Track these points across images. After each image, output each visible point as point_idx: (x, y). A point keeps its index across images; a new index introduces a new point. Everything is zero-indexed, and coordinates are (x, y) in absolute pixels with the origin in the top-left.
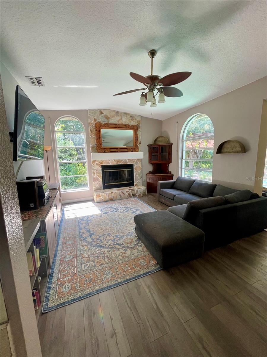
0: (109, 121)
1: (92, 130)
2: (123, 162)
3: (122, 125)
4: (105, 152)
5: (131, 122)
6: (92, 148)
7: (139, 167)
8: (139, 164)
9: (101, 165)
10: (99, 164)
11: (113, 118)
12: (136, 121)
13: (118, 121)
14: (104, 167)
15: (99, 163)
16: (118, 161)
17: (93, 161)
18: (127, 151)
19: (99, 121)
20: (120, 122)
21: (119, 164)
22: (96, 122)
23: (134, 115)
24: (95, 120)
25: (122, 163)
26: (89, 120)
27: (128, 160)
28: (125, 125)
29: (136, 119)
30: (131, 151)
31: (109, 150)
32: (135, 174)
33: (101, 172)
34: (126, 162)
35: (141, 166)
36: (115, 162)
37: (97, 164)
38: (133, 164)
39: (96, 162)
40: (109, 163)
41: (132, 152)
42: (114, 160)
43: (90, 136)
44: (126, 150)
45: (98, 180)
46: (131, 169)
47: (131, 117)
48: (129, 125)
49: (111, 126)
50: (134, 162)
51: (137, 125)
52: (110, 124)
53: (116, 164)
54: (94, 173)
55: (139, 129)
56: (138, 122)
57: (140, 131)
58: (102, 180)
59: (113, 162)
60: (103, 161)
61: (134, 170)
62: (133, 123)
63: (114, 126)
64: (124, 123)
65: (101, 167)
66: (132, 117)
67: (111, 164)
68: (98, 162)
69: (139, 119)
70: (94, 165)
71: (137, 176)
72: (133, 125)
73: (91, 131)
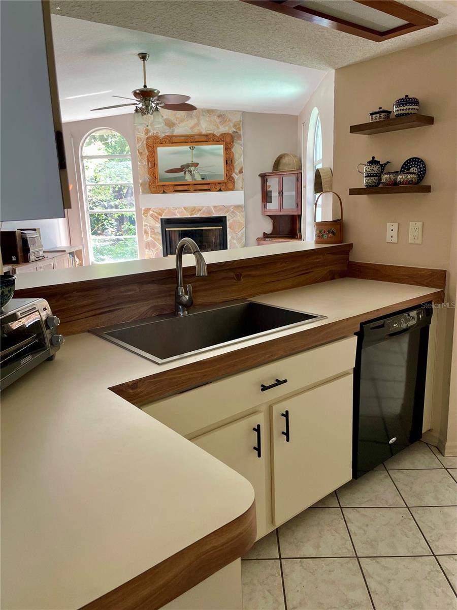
0: (173, 131)
1: (141, 151)
2: (204, 212)
3: (200, 135)
4: (164, 192)
5: (220, 127)
6: (143, 185)
7: (239, 222)
8: (240, 217)
9: (160, 217)
10: (155, 216)
11: (181, 125)
12: (232, 125)
13: (192, 128)
14: (166, 222)
15: (156, 214)
16: (193, 210)
17: (144, 210)
18: (209, 190)
19: (155, 132)
20: (196, 131)
21: (195, 216)
22: (150, 134)
23: (227, 111)
24: (147, 132)
25: (202, 214)
26: (137, 133)
27: (215, 207)
28: (206, 136)
29: (229, 120)
30: (218, 189)
31: (171, 188)
32: (229, 237)
33: (160, 231)
34: (210, 212)
35: (243, 221)
36: (185, 212)
37: (152, 216)
38: (226, 217)
39: (151, 212)
40: (176, 215)
41: (220, 190)
42: (184, 208)
43: (139, 164)
44: (206, 187)
45: (154, 246)
46: (222, 227)
47: (219, 117)
48: (214, 135)
49: (175, 140)
50: (227, 212)
51: (234, 132)
52: (176, 136)
53: (189, 216)
54: (146, 232)
55: (239, 141)
56: (235, 126)
57: (241, 145)
58: (162, 247)
59: (182, 212)
60: (163, 210)
61: (228, 229)
62: (223, 129)
63: (182, 139)
64: (204, 132)
65: (160, 221)
66: (222, 116)
67: (178, 216)
68: (154, 211)
69: (237, 118)
70: (146, 217)
71: (235, 241)
72: (222, 134)
73: (141, 153)
